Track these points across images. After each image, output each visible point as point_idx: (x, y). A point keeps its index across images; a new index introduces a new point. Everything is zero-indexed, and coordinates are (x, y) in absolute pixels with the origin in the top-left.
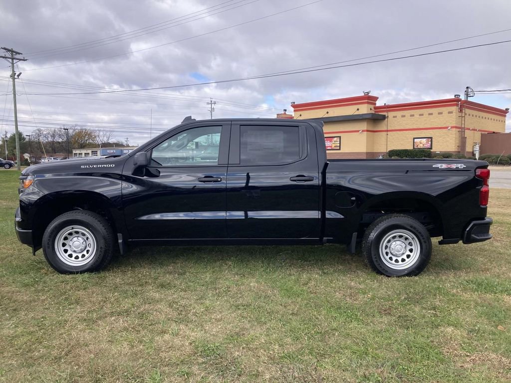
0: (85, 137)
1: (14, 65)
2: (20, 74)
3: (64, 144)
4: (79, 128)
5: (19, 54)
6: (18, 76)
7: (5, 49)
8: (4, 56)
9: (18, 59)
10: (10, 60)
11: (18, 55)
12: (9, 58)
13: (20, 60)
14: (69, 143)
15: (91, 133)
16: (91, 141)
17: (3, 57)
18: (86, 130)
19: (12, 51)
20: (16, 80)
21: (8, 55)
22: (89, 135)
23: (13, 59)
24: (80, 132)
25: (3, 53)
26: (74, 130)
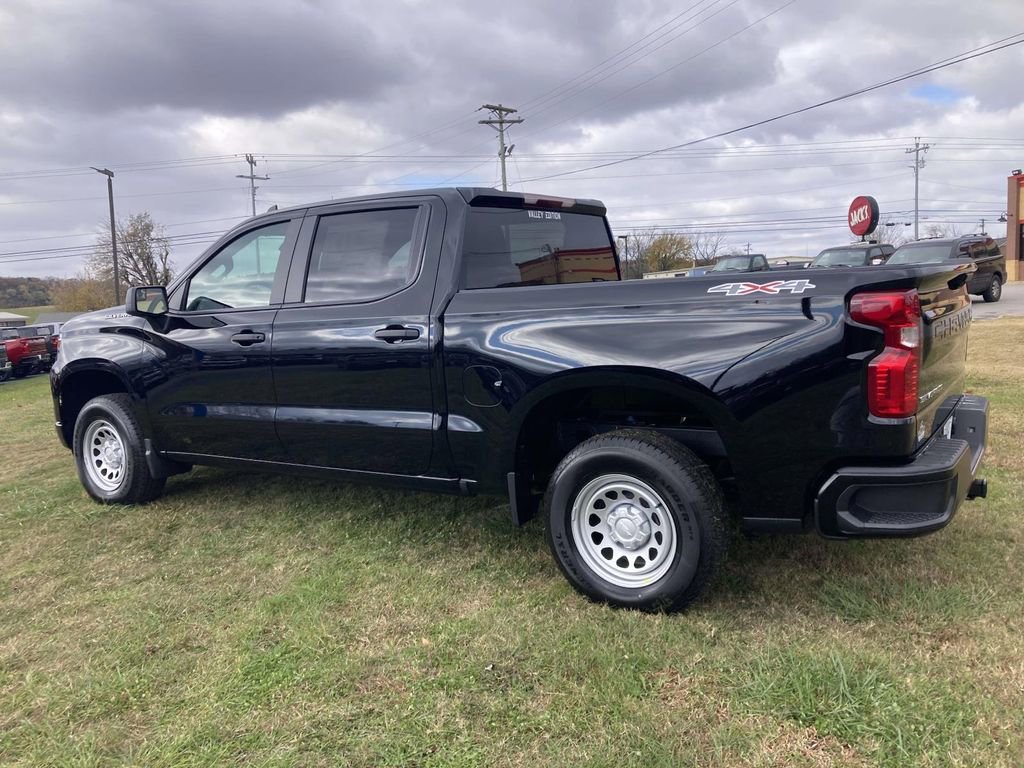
0: (670, 249)
1: (504, 133)
2: (512, 147)
3: (634, 265)
4: (660, 232)
5: (512, 111)
6: (510, 151)
7: (488, 107)
8: (487, 119)
9: (508, 122)
10: (497, 125)
11: (510, 114)
12: (496, 122)
13: (513, 122)
14: (642, 261)
15: (682, 239)
16: (682, 255)
17: (487, 123)
18: (672, 235)
19: (500, 109)
20: (507, 159)
21: (495, 116)
22: (679, 243)
23: (501, 123)
24: (663, 240)
25: (487, 114)
26: (652, 236)
